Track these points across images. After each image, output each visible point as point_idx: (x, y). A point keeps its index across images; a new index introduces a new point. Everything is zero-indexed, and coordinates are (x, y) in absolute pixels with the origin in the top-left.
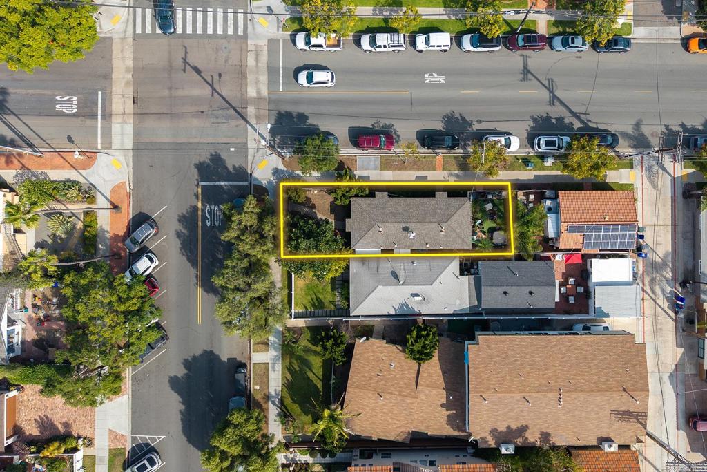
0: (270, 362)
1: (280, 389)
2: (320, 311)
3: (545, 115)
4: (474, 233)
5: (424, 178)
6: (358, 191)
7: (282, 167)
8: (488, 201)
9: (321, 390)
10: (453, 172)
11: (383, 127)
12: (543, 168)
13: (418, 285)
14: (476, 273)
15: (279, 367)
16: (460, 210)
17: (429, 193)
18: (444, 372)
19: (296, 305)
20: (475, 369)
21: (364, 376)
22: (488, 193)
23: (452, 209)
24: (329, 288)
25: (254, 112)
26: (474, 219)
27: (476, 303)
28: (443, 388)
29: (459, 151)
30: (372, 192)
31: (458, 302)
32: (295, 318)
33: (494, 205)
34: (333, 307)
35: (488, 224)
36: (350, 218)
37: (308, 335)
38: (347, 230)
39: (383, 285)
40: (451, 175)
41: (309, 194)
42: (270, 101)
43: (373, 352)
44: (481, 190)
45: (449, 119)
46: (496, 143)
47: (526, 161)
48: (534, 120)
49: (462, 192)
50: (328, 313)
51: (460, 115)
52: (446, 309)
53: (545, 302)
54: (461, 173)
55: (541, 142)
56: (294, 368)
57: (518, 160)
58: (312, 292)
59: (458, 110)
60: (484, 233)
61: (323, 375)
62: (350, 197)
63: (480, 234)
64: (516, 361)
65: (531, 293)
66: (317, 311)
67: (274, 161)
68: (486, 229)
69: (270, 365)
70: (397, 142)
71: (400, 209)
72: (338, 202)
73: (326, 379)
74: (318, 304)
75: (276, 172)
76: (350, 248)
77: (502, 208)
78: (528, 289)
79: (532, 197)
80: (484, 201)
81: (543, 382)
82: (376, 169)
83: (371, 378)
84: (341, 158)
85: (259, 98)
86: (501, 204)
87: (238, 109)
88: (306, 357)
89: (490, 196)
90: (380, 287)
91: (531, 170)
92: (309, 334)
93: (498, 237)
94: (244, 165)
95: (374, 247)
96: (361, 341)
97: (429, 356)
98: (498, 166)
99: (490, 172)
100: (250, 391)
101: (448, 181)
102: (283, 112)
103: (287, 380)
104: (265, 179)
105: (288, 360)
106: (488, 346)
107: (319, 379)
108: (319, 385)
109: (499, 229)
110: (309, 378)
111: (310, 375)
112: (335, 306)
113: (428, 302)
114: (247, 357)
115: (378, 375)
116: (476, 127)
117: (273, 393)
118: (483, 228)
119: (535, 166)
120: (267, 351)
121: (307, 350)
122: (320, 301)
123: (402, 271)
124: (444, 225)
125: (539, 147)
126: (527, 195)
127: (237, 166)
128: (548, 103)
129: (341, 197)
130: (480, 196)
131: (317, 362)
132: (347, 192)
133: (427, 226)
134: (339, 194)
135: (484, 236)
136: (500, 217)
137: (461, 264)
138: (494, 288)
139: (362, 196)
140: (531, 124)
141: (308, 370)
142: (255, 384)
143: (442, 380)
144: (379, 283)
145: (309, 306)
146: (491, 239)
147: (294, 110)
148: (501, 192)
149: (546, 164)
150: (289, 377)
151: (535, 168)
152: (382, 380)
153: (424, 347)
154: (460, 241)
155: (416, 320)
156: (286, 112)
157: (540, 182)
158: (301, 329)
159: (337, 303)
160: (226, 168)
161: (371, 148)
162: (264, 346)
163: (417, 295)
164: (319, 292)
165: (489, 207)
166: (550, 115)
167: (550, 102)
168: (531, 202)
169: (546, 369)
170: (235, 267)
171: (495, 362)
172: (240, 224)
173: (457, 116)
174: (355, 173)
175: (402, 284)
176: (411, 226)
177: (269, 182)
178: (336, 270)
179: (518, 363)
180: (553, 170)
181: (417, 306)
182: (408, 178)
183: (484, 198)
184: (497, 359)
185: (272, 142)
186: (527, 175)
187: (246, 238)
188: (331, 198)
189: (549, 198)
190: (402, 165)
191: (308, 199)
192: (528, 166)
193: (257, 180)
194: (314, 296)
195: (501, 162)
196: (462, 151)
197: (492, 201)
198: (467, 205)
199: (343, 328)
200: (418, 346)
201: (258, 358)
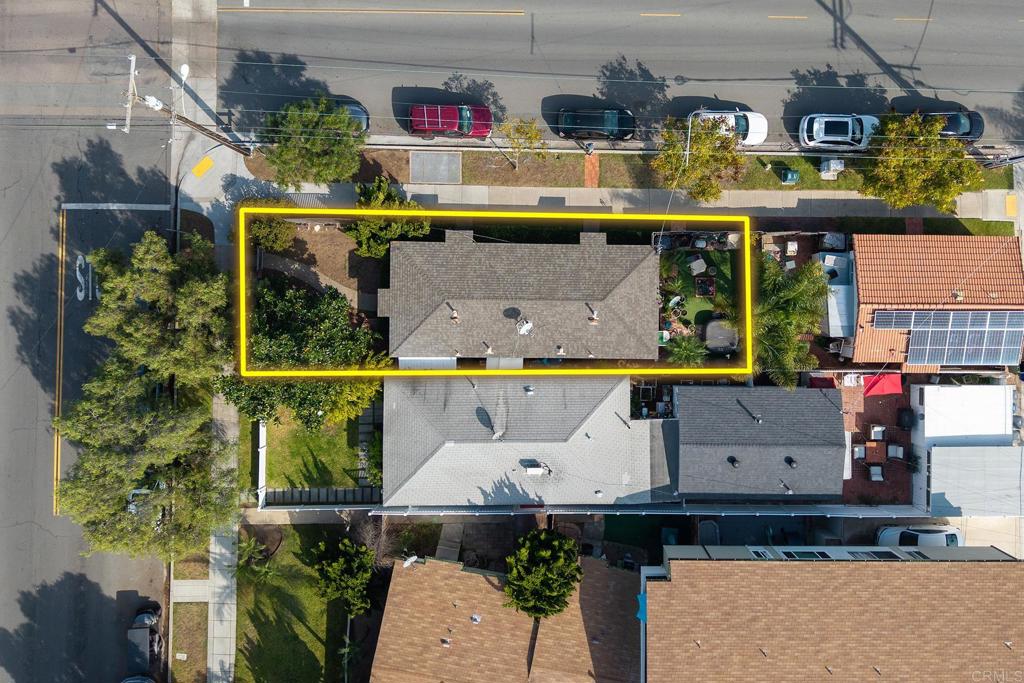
0: (212, 600)
1: (233, 661)
2: (323, 491)
3: (824, 69)
4: (664, 324)
5: (558, 203)
6: (406, 228)
7: (244, 172)
8: (696, 254)
9: (322, 664)
10: (620, 190)
11: (468, 88)
12: (819, 185)
13: (535, 440)
14: (668, 414)
15: (231, 612)
16: (634, 274)
17: (567, 234)
18: (592, 637)
19: (270, 476)
20: (660, 639)
21: (411, 644)
22: (698, 238)
23: (617, 270)
24: (343, 440)
25: (186, 53)
26: (666, 294)
27: (667, 481)
28: (590, 674)
29: (634, 146)
30: (437, 232)
31: (626, 479)
32: (268, 504)
33: (709, 262)
34: (350, 482)
35: (696, 305)
36: (388, 287)
37: (294, 543)
38: (379, 315)
39: (456, 441)
40: (616, 196)
41: (302, 234)
42: (222, 29)
43: (434, 589)
44: (682, 231)
45: (614, 73)
46: (716, 125)
47: (781, 169)
48: (801, 79)
49: (639, 233)
50: (341, 496)
51: (639, 65)
52: (600, 495)
53: (820, 481)
54: (638, 193)
55: (816, 126)
56: (264, 614)
57: (764, 165)
58: (305, 449)
59: (633, 56)
60: (686, 323)
61: (329, 630)
62: (389, 241)
63: (678, 326)
64: (754, 619)
65: (789, 461)
66: (315, 490)
67: (228, 162)
68: (691, 316)
69: (211, 606)
70: (500, 120)
71: (500, 269)
72: (363, 252)
73: (333, 641)
74: (320, 476)
75: (231, 182)
76: (387, 354)
77: (727, 270)
78: (784, 452)
79: (792, 248)
80: (689, 254)
81: (817, 669)
82: (452, 181)
83: (426, 648)
84: (374, 155)
85: (199, 23)
86: (724, 260)
87: (149, 44)
88: (291, 592)
89: (701, 244)
90: (449, 445)
91: (791, 188)
92: (298, 541)
93: (718, 334)
94: (161, 167)
95: (441, 353)
96: (407, 564)
97: (558, 603)
98: (719, 177)
99: (702, 190)
100: (166, 664)
101: (609, 210)
102: (251, 53)
103: (250, 641)
104: (205, 199)
105: (251, 597)
106: (692, 585)
107: (319, 639)
108: (319, 652)
109: (721, 317)
110: (296, 637)
111: (300, 630)
112: (356, 480)
113: (559, 479)
114: (161, 588)
115: (444, 641)
116: (674, 91)
117: (215, 668)
118: (685, 313)
119: (802, 178)
120: (206, 575)
121: (293, 576)
122: (323, 470)
123: (502, 409)
124: (597, 306)
125: (811, 138)
126: (782, 242)
127: (146, 168)
128: (832, 43)
129: (369, 239)
130: (680, 244)
131: (314, 603)
132: (381, 229)
133: (559, 307)
134: (365, 233)
135: (686, 332)
136: (721, 289)
137: (635, 392)
138: (708, 450)
139: (415, 239)
140: (793, 87)
141: (294, 619)
142: (177, 649)
143: (588, 653)
144: (447, 436)
145: (298, 479)
146: (703, 337)
147: (275, 48)
148: (725, 235)
149: (825, 176)
150: (253, 634)
151: (801, 184)
152: (451, 652)
153: (546, 583)
154: (632, 342)
155: (534, 516)
156: (257, 53)
157: (809, 214)
158: (279, 529)
159: (361, 474)
160: (123, 173)
161: (441, 133)
162: (199, 567)
163: (534, 464)
164: (321, 448)
165: (698, 267)
166: (835, 69)
167: (835, 40)
168: (790, 258)
169: (823, 639)
170: (109, 397)
171: (706, 621)
172: (123, 297)
173: (631, 66)
174: (405, 187)
175: (501, 439)
176: (524, 306)
177: (217, 205)
178: (354, 403)
179: (761, 624)
180: (839, 188)
181: (532, 485)
182: (520, 201)
183: (687, 248)
184: (711, 615)
185: (225, 119)
186: (783, 199)
187: (137, 330)
188: (348, 242)
189: (832, 251)
190: (507, 172)
191: (299, 243)
192: (785, 178)
193: (190, 200)
194: (310, 458)
195: (726, 168)
196: (641, 145)
197: (705, 255)
198: (648, 263)
199: (368, 534)
200: (533, 581)
201: (184, 591)
